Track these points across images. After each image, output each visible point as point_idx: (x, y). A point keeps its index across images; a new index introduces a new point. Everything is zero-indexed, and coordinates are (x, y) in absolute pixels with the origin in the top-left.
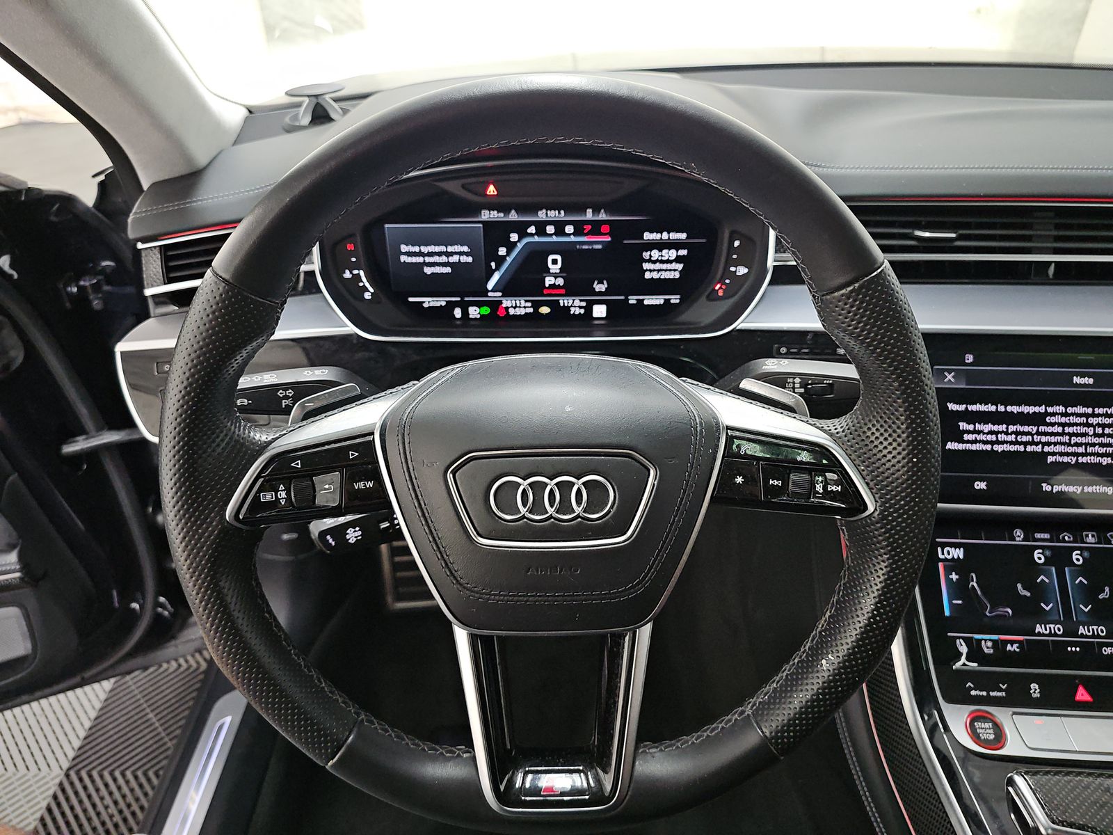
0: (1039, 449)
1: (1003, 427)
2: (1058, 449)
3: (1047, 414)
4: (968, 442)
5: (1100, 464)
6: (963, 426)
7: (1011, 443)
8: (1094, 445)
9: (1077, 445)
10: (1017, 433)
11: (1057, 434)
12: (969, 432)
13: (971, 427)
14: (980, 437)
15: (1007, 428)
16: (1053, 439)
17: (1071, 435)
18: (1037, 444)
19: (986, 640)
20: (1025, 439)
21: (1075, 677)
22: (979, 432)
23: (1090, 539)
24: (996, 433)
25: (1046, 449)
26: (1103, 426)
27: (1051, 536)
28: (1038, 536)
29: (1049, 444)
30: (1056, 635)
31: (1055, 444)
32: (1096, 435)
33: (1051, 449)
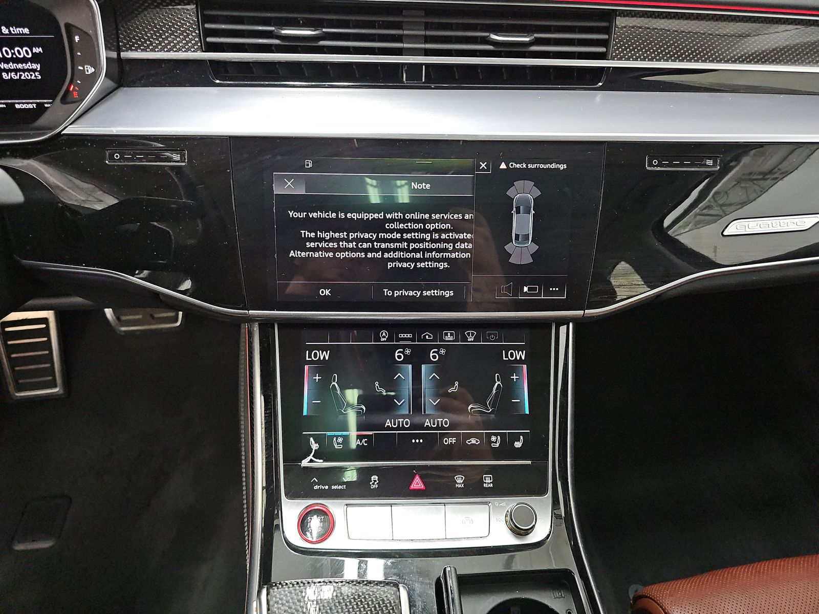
0: (378, 255)
1: (343, 235)
2: (397, 255)
3: (386, 220)
4: (311, 249)
5: (437, 268)
6: (305, 233)
7: (352, 250)
8: (431, 250)
9: (416, 251)
10: (358, 240)
11: (396, 240)
12: (311, 240)
13: (313, 235)
14: (323, 245)
15: (348, 235)
16: (392, 246)
17: (409, 241)
18: (377, 251)
19: (337, 437)
20: (365, 246)
21: (414, 467)
22: (321, 240)
23: (449, 338)
24: (338, 240)
25: (386, 255)
26: (439, 231)
27: (414, 336)
28: (402, 336)
29: (388, 250)
30: (404, 428)
31: (395, 250)
32: (433, 241)
33: (392, 255)
